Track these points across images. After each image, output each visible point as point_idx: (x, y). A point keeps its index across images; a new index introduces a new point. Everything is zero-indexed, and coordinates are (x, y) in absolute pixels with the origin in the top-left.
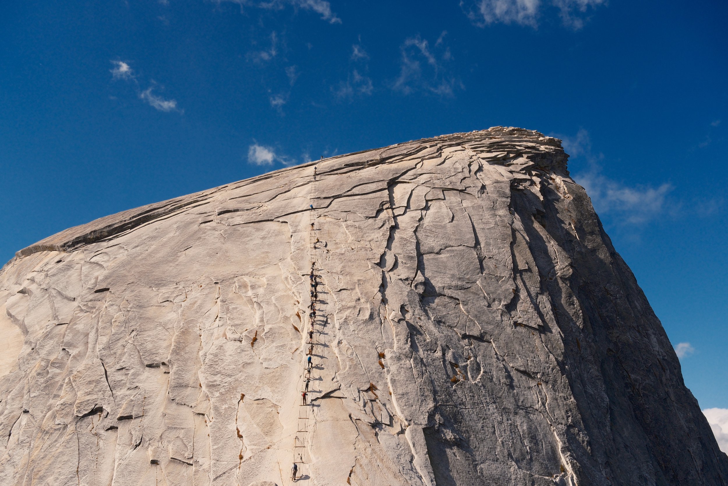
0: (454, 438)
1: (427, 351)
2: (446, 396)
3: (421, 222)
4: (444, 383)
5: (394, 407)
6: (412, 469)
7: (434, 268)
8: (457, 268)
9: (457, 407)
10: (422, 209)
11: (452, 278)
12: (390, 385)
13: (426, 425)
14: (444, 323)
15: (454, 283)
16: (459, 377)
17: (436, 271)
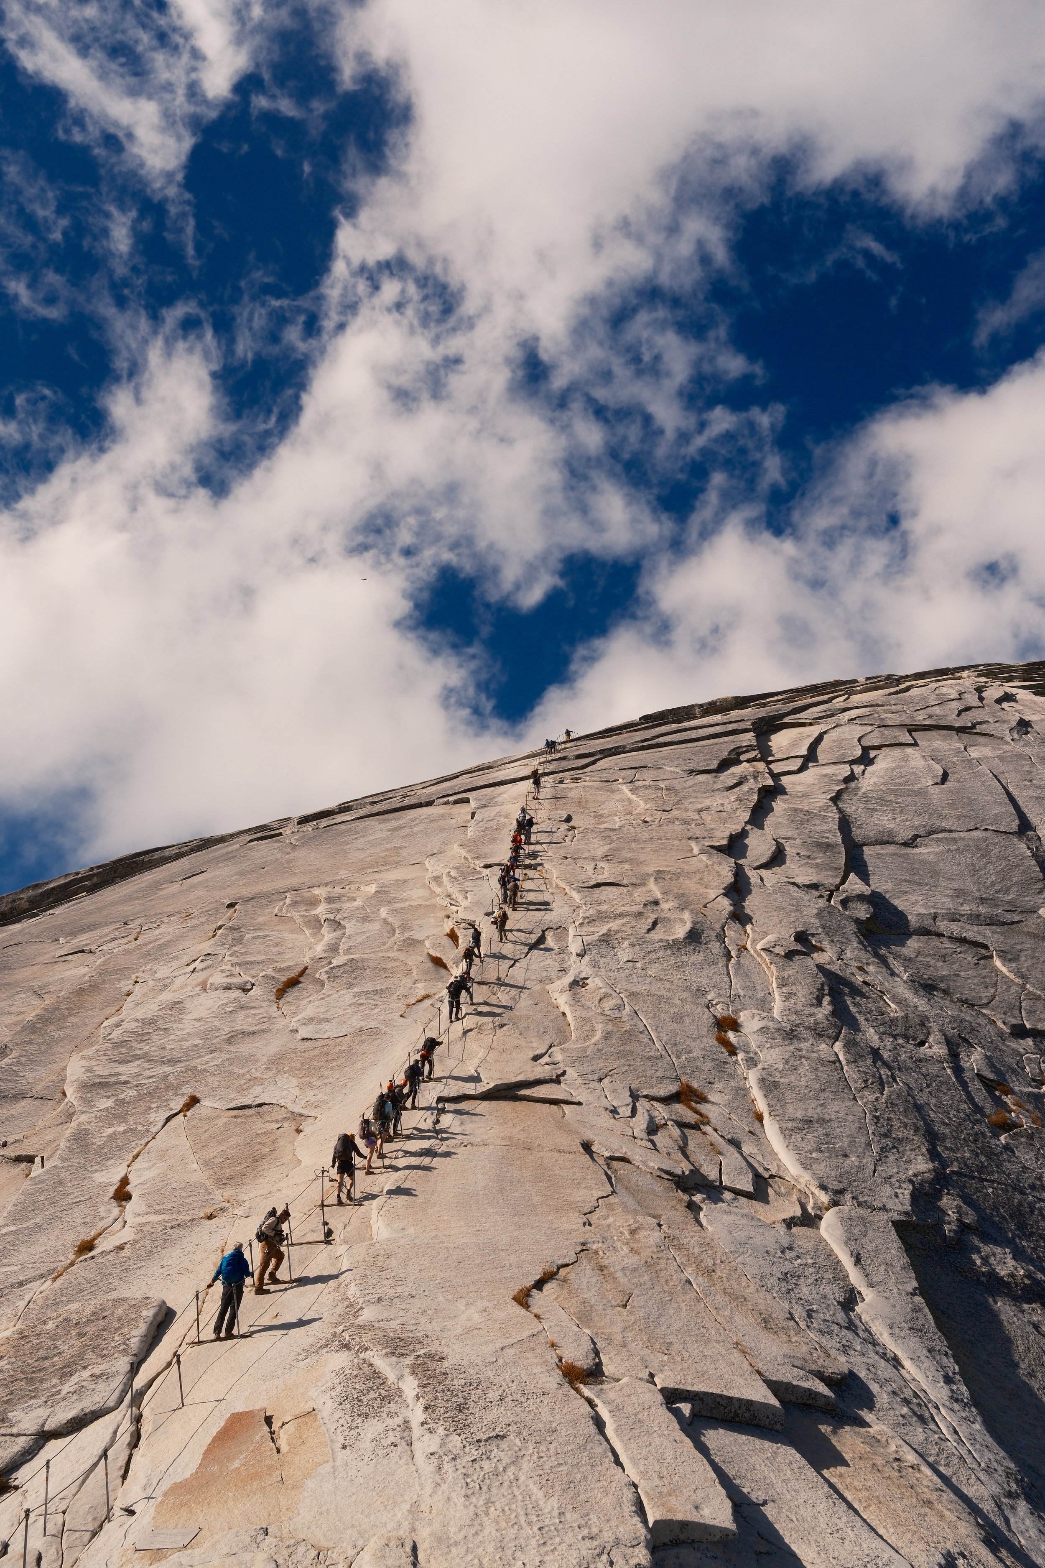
0: (1025, 1276)
1: (895, 1037)
2: (977, 1155)
3: (853, 785)
4: (965, 1120)
5: (774, 1154)
6: (851, 1326)
7: (899, 873)
8: (973, 876)
9: (1022, 1193)
10: (852, 762)
11: (958, 897)
12: (756, 1093)
13: (906, 1213)
14: (946, 992)
15: (966, 909)
16: (1017, 1117)
17: (906, 881)
